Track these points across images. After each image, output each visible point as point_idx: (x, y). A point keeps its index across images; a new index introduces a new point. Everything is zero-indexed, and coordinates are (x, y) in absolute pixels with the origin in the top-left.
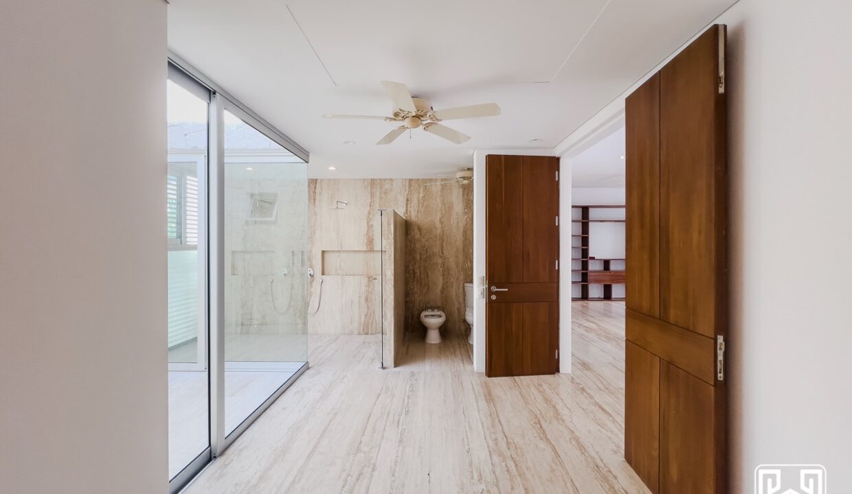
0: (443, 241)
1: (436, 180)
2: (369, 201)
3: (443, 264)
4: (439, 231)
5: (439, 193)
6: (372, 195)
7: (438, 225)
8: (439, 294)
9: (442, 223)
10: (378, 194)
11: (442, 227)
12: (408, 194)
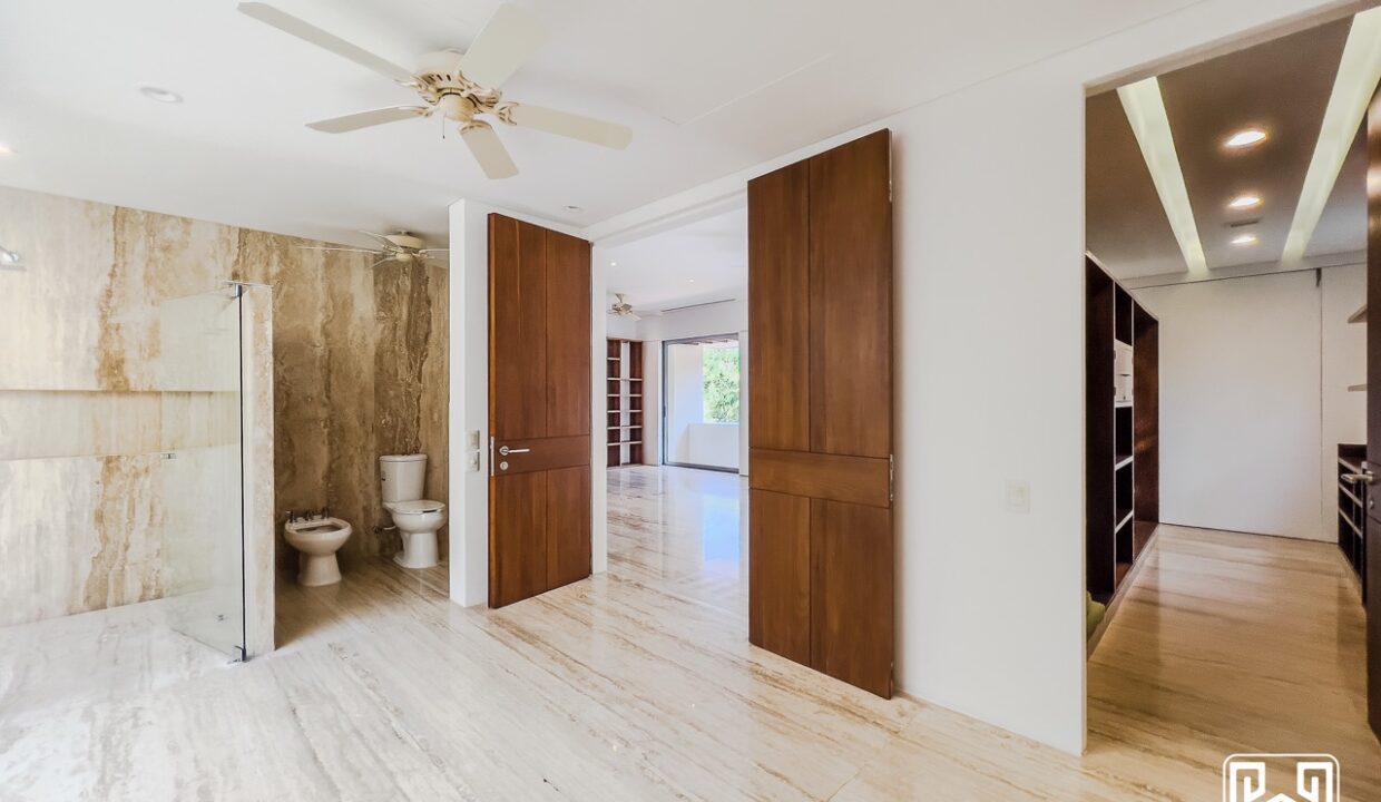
0: (330, 371)
1: (312, 242)
2: (108, 260)
3: (330, 420)
4: (320, 351)
5: (320, 273)
6: (120, 248)
7: (318, 338)
8: (321, 482)
9: (326, 334)
10: (140, 247)
11: (328, 344)
12: (237, 262)
